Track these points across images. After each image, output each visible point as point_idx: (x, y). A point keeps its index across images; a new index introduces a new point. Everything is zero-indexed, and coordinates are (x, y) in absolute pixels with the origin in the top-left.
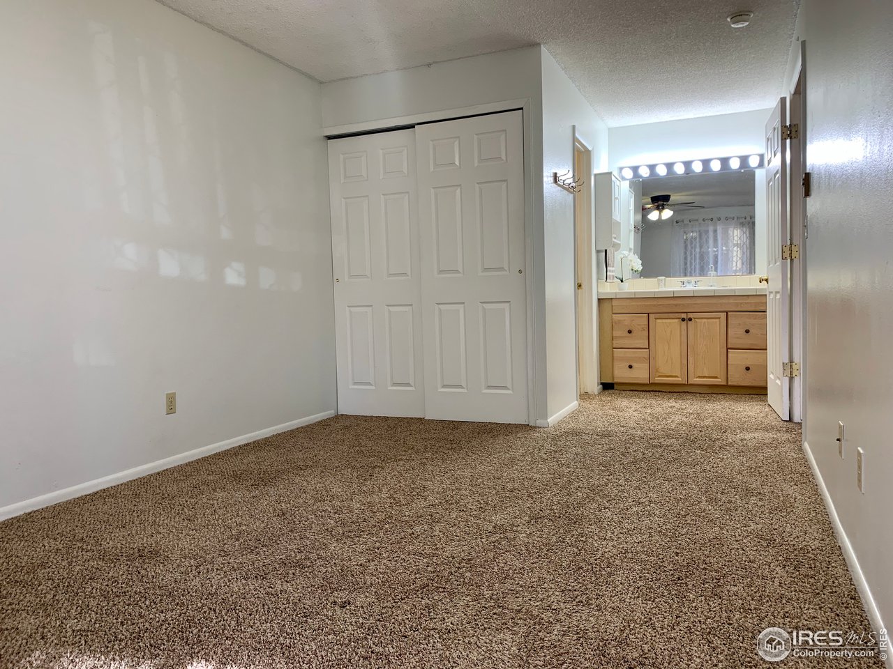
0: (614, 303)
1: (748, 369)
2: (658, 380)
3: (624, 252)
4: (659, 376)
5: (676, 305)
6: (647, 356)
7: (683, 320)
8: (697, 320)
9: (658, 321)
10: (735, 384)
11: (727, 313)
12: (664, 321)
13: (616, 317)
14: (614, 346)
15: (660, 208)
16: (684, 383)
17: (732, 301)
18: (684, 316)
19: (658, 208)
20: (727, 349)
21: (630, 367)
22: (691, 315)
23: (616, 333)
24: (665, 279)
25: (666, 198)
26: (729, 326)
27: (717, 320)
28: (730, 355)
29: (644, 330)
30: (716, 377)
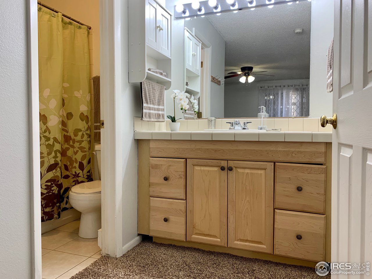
0: (152, 145)
1: (299, 237)
2: (195, 237)
3: (176, 91)
4: (197, 234)
5: (216, 151)
6: (183, 209)
7: (223, 169)
8: (240, 170)
9: (197, 168)
10: (283, 254)
11: (274, 163)
12: (203, 168)
13: (154, 161)
14: (151, 194)
15: (247, 75)
16: (223, 245)
17: (280, 148)
18: (224, 164)
19: (245, 75)
20: (274, 209)
21: (166, 220)
22: (231, 164)
23: (153, 180)
24: (215, 120)
25: (251, 69)
26: (277, 180)
27: (262, 172)
28: (277, 217)
29: (181, 178)
30: (260, 243)
